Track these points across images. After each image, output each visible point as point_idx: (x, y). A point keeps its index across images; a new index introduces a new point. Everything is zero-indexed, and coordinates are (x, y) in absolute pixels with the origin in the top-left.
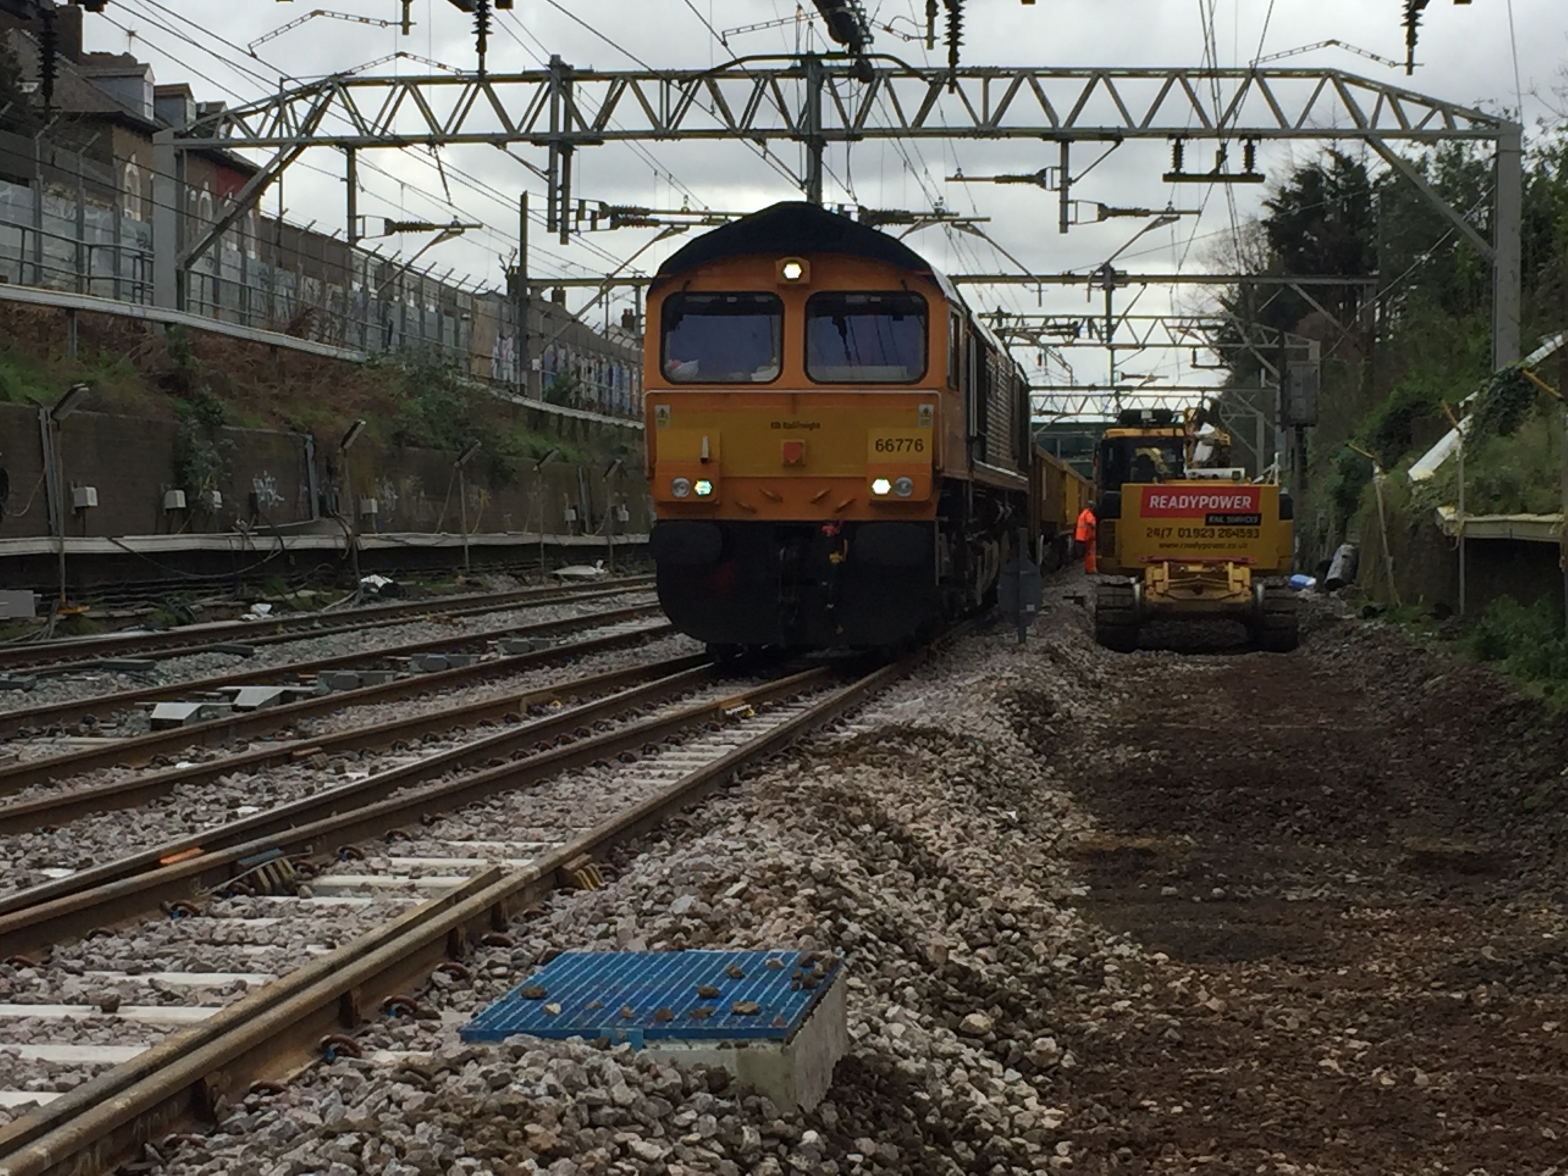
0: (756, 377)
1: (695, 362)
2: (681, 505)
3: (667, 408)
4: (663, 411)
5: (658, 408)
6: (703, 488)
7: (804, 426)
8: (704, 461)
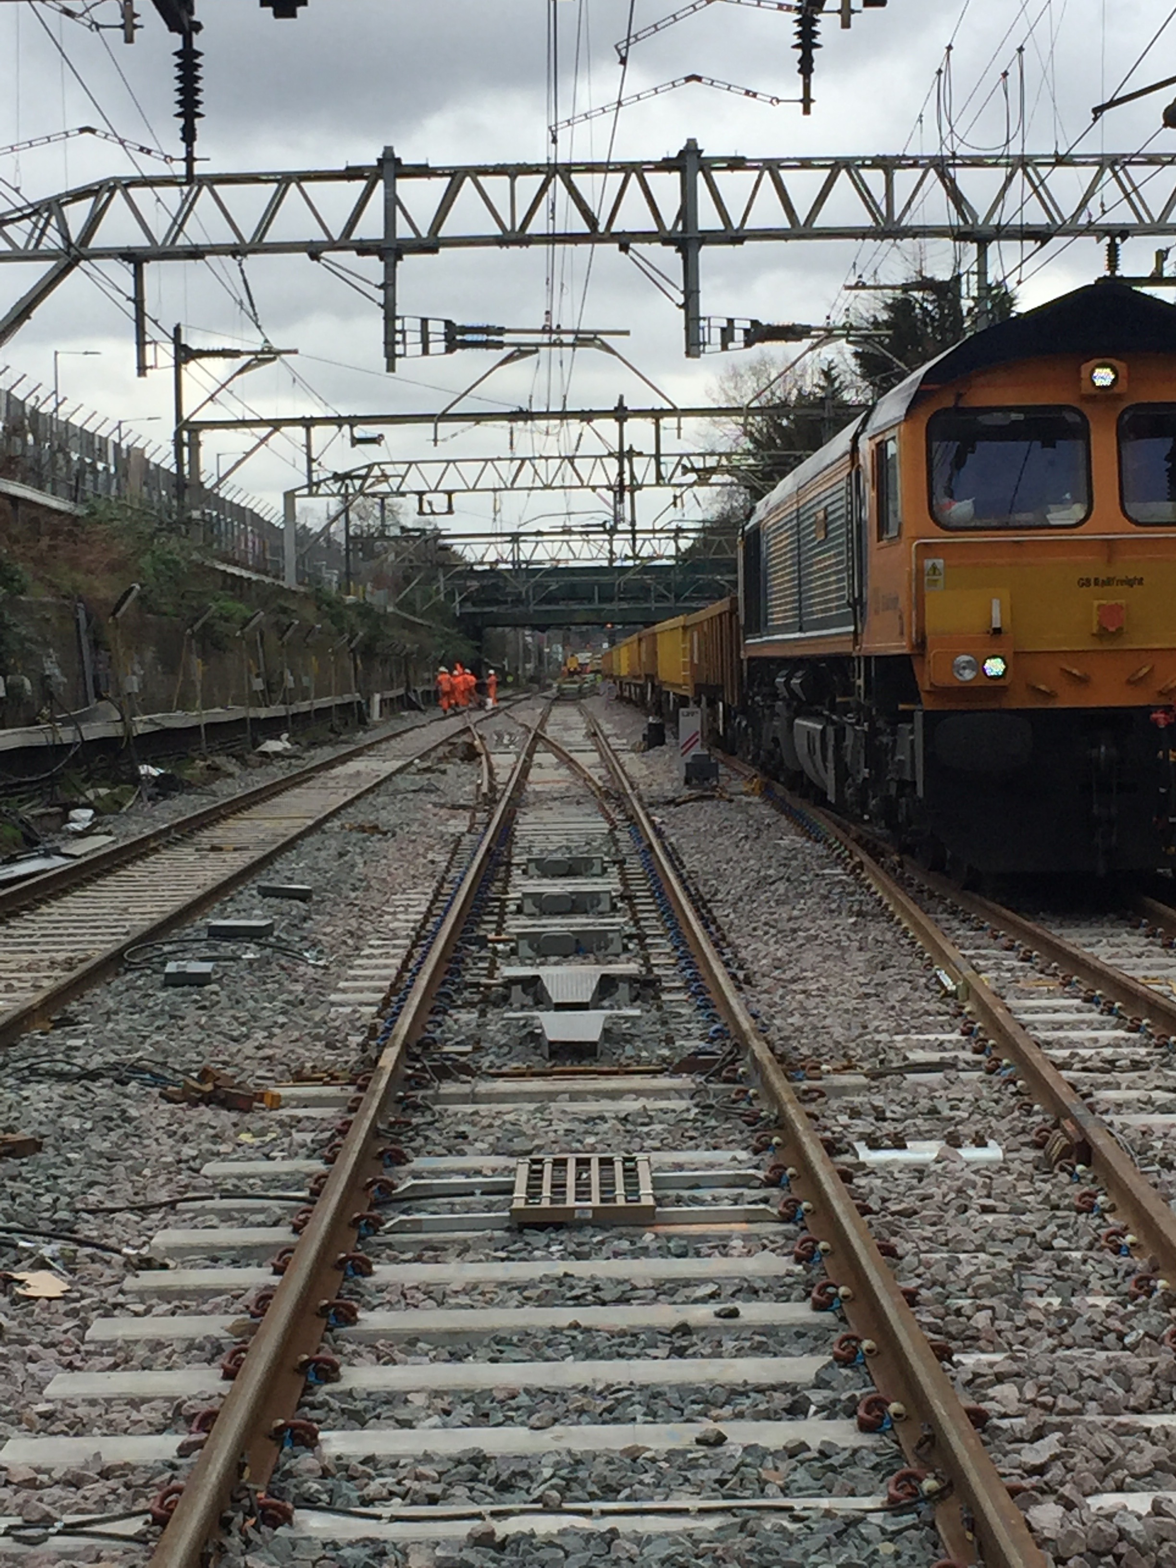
0: (1056, 517)
1: (970, 501)
2: (966, 691)
3: (940, 563)
4: (934, 567)
5: (928, 563)
6: (995, 667)
7: (1122, 582)
8: (997, 631)
